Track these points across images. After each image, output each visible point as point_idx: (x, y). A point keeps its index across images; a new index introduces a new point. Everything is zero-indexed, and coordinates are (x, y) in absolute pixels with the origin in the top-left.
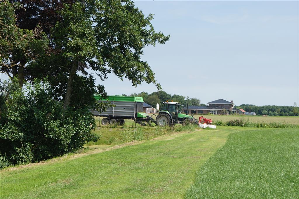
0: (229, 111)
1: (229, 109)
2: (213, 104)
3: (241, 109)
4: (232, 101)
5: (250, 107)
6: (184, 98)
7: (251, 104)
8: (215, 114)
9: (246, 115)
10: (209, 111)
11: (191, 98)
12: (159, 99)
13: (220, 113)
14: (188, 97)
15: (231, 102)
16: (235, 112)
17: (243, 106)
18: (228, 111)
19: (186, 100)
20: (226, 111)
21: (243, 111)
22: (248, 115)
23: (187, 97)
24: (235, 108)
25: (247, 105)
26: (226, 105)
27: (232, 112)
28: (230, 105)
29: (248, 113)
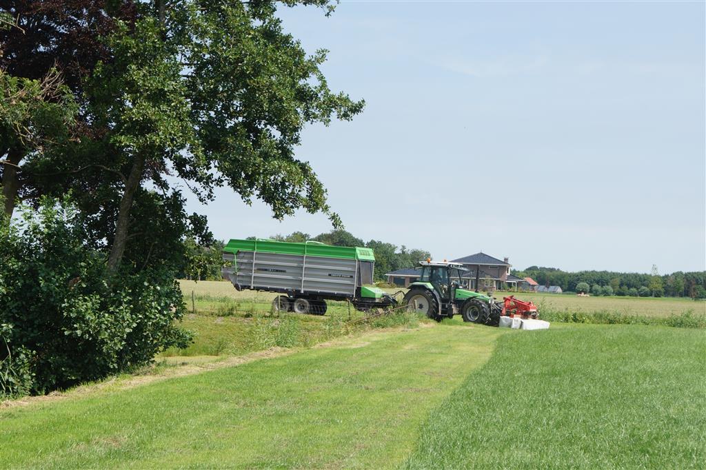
0: (499, 283)
1: (499, 277)
3: (526, 278)
4: (506, 259)
5: (548, 273)
6: (394, 248)
7: (551, 267)
9: (539, 292)
11: (409, 249)
14: (404, 247)
15: (503, 261)
16: (514, 283)
17: (531, 271)
18: (497, 281)
19: (399, 255)
20: (492, 281)
21: (532, 282)
22: (543, 292)
23: (401, 247)
24: (514, 274)
25: (541, 268)
26: (493, 267)
27: (506, 285)
28: (502, 267)
29: (543, 287)
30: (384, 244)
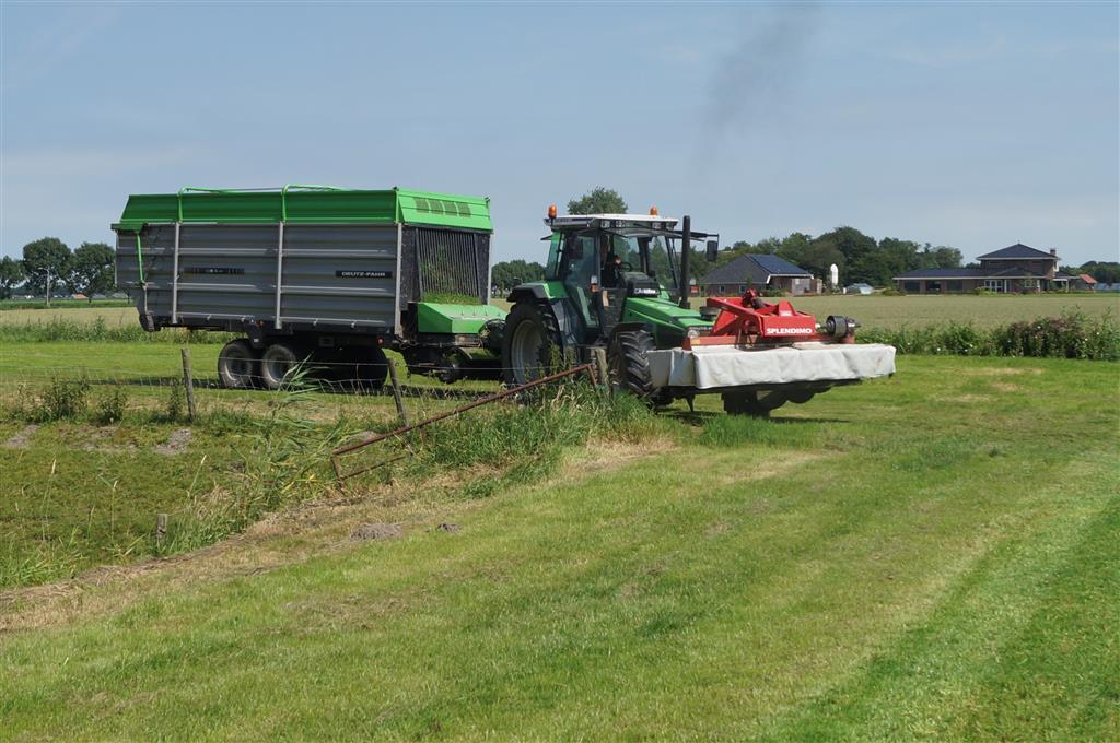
0: (1045, 283)
1: (1045, 274)
2: (993, 262)
3: (1082, 276)
4: (1053, 251)
5: (1109, 268)
6: (916, 248)
7: (1113, 261)
8: (999, 290)
9: (1098, 291)
10: (980, 283)
11: (935, 245)
12: (839, 253)
13: (1018, 288)
14: (928, 245)
15: (1049, 252)
16: (1065, 282)
17: (1089, 267)
18: (1041, 280)
19: (922, 254)
20: (1035, 280)
21: (1090, 280)
22: (1103, 291)
23: (925, 246)
24: (1065, 271)
25: (1101, 263)
26: (1034, 261)
27: (1054, 285)
28: (1048, 260)
29: (1102, 285)
30: (902, 243)
